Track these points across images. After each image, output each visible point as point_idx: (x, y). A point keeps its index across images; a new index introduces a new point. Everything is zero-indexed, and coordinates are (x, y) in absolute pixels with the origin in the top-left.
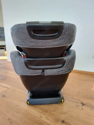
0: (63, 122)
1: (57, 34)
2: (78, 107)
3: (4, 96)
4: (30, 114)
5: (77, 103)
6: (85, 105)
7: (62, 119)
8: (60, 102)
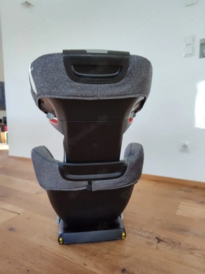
0: (124, 270)
1: (117, 73)
2: (151, 245)
3: (12, 229)
4: (66, 259)
5: (149, 238)
6: (162, 241)
7: (121, 267)
8: (119, 238)
